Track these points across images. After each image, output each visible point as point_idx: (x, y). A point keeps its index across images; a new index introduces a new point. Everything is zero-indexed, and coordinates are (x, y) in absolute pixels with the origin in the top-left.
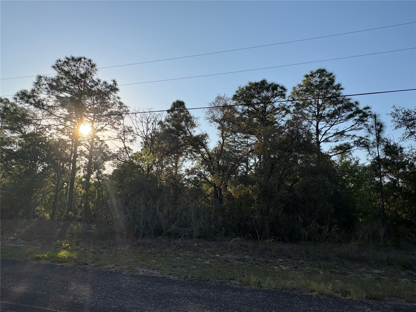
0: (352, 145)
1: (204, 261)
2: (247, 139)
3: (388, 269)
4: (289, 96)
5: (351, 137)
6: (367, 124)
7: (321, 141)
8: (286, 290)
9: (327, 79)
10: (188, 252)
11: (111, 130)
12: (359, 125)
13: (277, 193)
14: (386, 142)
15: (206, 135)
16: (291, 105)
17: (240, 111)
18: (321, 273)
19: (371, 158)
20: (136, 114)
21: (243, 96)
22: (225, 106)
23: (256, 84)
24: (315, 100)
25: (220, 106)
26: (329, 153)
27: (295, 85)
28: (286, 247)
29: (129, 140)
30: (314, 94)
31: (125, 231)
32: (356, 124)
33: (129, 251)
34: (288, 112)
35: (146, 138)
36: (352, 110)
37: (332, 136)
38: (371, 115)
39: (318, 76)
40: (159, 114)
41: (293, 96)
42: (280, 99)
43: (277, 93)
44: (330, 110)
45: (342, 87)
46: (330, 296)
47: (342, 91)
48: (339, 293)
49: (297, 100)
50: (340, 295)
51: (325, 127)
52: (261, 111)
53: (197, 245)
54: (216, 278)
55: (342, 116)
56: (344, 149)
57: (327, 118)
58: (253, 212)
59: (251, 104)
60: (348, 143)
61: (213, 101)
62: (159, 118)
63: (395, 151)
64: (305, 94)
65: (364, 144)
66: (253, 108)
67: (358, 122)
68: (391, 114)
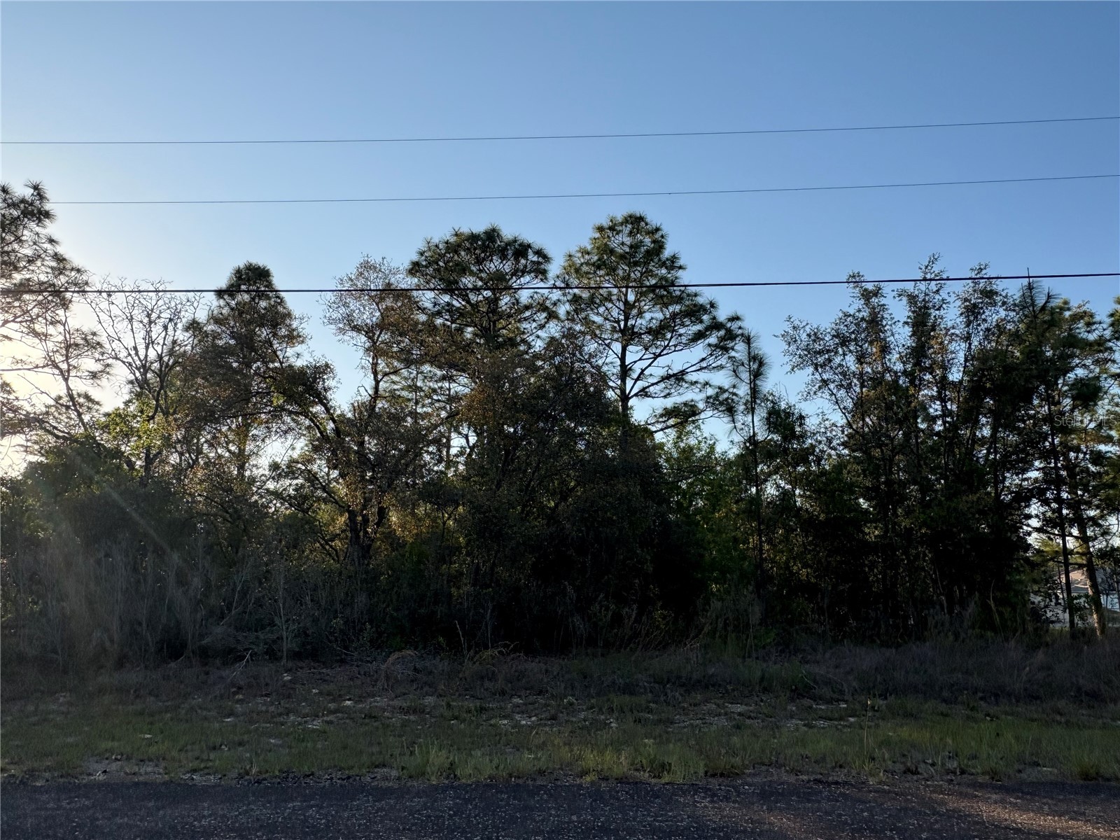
0: (701, 405)
1: (306, 722)
2: (450, 383)
3: (762, 701)
4: (558, 277)
5: (699, 386)
6: (734, 357)
7: (632, 394)
8: (519, 778)
9: (647, 240)
10: (259, 700)
11: (23, 339)
12: (716, 357)
13: (515, 525)
14: (772, 402)
15: (327, 366)
16: (562, 298)
17: (428, 305)
18: (613, 725)
19: (737, 438)
20: (109, 296)
21: (438, 265)
22: (388, 290)
23: (473, 237)
24: (620, 291)
25: (370, 290)
26: (649, 424)
27: (573, 249)
28: (533, 667)
29: (87, 373)
30: (618, 275)
31: (56, 653)
32: (711, 355)
33: (68, 713)
34: (552, 315)
35: (145, 368)
36: (701, 322)
37: (656, 383)
38: (742, 335)
39: (627, 232)
40: (188, 301)
41: (567, 277)
42: (535, 282)
43: (525, 266)
44: (652, 318)
45: (681, 262)
46: (624, 780)
47: (680, 273)
48: (645, 771)
49: (576, 288)
50: (647, 775)
51: (640, 359)
52: (485, 310)
53: (289, 678)
54: (335, 766)
55: (680, 335)
56: (684, 416)
57: (647, 338)
58: (455, 579)
59: (457, 289)
60: (692, 401)
61: (349, 274)
62: (186, 311)
63: (789, 424)
64: (595, 272)
65: (728, 404)
66: (463, 300)
67: (715, 350)
68: (783, 336)
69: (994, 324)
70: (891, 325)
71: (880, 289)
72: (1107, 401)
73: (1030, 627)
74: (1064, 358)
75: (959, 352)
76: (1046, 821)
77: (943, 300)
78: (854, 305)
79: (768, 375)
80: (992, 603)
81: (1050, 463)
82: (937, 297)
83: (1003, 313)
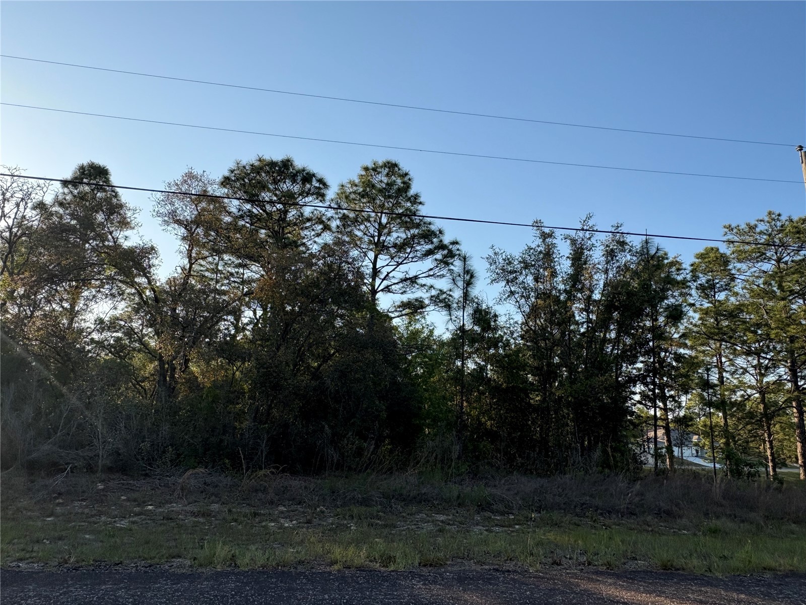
0: (427, 302)
1: (115, 522)
2: (244, 269)
3: (457, 513)
4: (333, 200)
5: (426, 288)
6: (452, 270)
7: (379, 289)
8: (284, 566)
9: (399, 181)
12: (440, 269)
13: (290, 379)
14: (477, 303)
15: (153, 248)
16: (334, 215)
17: (234, 210)
18: (352, 528)
19: (452, 327)
21: (244, 181)
22: (204, 196)
23: (272, 164)
24: (377, 215)
25: (192, 194)
26: (390, 312)
27: (345, 180)
28: (296, 483)
30: (376, 203)
32: (437, 267)
34: (327, 228)
36: (432, 243)
37: (397, 283)
38: (459, 255)
39: (385, 173)
40: (39, 186)
41: (339, 201)
42: (316, 202)
43: (310, 190)
44: (398, 237)
45: (421, 199)
46: (362, 568)
47: (420, 207)
48: (376, 562)
49: (345, 209)
50: (378, 564)
51: (387, 265)
52: (277, 218)
53: (102, 487)
54: (140, 557)
55: (416, 251)
56: (414, 308)
57: (392, 250)
58: (240, 416)
59: (257, 201)
60: (421, 298)
61: (176, 180)
62: (37, 194)
63: (487, 320)
64: (360, 200)
65: (445, 302)
66: (261, 209)
67: (440, 264)
68: (487, 258)
69: (623, 263)
70: (559, 258)
71: (553, 233)
72: (685, 320)
73: (631, 467)
74: (664, 290)
75: (600, 280)
76: (641, 597)
77: (592, 244)
78: (535, 242)
79: (477, 285)
80: (609, 450)
81: (650, 359)
82: (589, 242)
83: (629, 257)
